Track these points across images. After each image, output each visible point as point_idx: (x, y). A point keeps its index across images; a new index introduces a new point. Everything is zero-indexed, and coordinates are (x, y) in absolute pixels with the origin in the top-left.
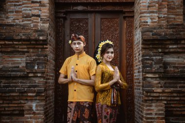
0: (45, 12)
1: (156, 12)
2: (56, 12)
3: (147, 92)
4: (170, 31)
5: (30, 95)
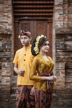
0: (10, 21)
1: (62, 21)
2: (14, 20)
3: (57, 58)
4: (68, 30)
5: (4, 59)
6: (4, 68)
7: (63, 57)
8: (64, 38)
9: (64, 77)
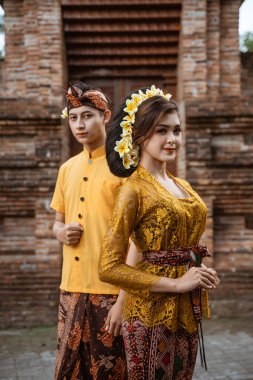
0: (56, 81)
1: (204, 80)
5: (42, 189)
6: (42, 213)
7: (206, 182)
8: (211, 128)
9: (209, 237)
